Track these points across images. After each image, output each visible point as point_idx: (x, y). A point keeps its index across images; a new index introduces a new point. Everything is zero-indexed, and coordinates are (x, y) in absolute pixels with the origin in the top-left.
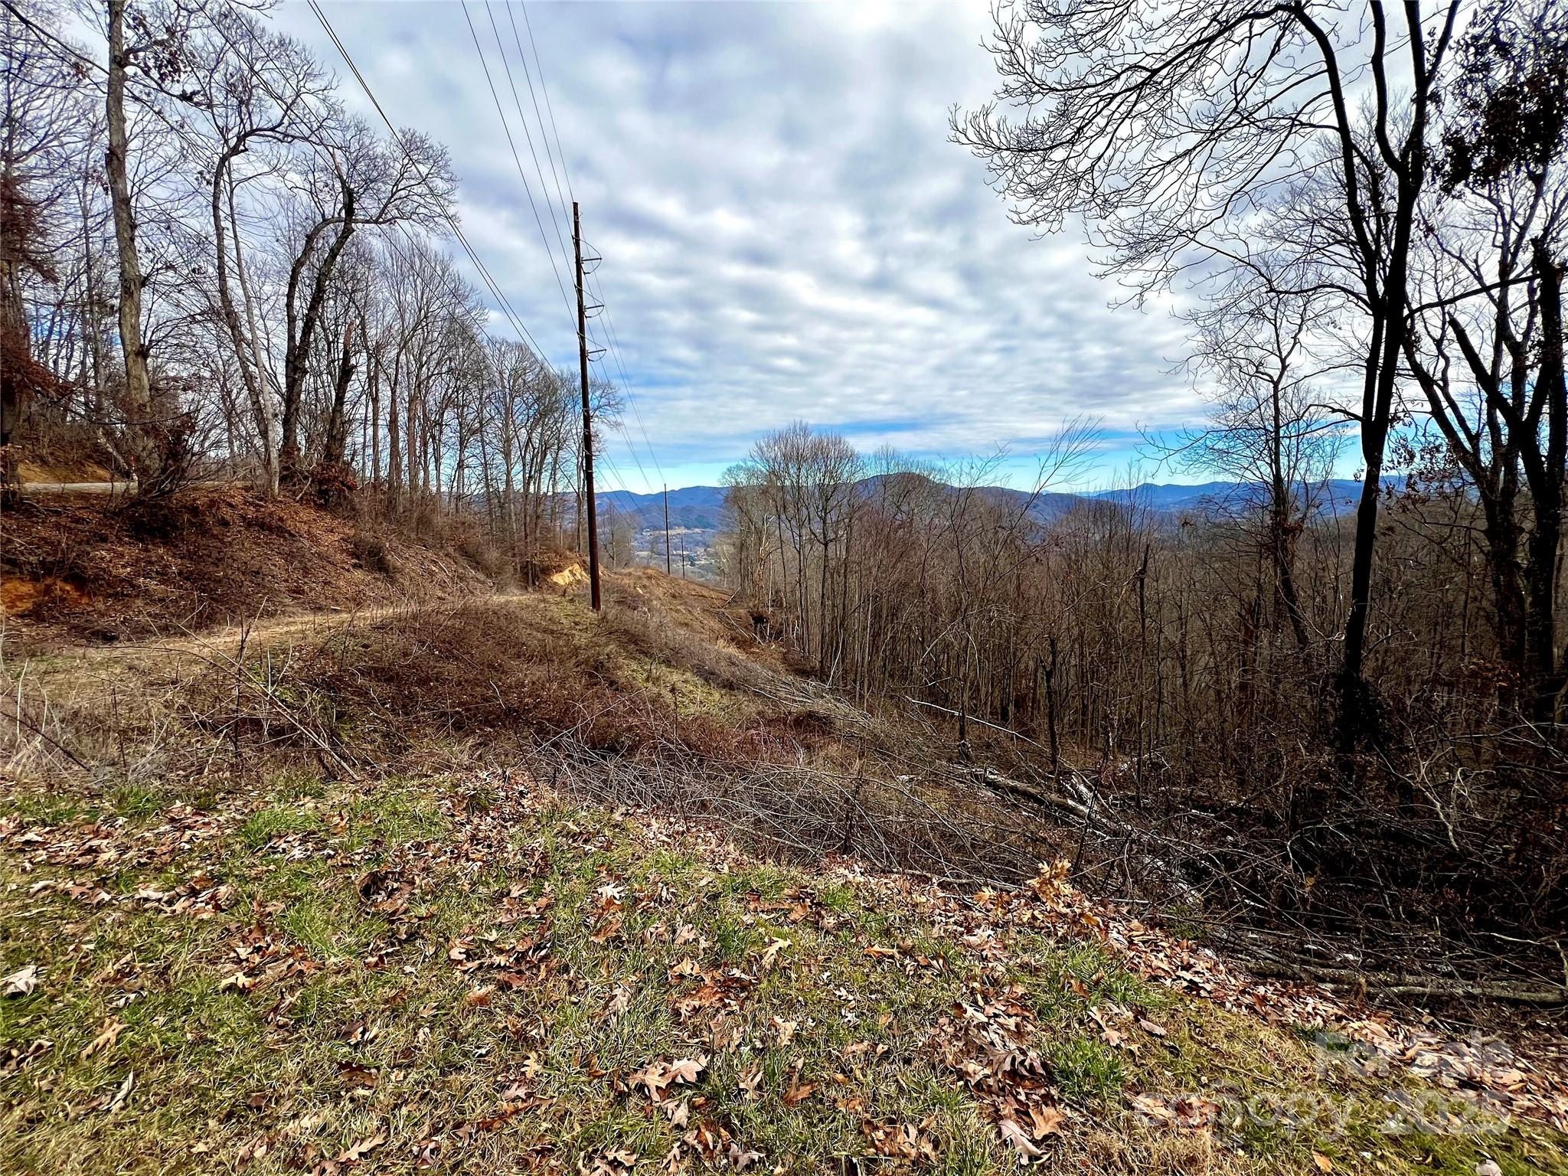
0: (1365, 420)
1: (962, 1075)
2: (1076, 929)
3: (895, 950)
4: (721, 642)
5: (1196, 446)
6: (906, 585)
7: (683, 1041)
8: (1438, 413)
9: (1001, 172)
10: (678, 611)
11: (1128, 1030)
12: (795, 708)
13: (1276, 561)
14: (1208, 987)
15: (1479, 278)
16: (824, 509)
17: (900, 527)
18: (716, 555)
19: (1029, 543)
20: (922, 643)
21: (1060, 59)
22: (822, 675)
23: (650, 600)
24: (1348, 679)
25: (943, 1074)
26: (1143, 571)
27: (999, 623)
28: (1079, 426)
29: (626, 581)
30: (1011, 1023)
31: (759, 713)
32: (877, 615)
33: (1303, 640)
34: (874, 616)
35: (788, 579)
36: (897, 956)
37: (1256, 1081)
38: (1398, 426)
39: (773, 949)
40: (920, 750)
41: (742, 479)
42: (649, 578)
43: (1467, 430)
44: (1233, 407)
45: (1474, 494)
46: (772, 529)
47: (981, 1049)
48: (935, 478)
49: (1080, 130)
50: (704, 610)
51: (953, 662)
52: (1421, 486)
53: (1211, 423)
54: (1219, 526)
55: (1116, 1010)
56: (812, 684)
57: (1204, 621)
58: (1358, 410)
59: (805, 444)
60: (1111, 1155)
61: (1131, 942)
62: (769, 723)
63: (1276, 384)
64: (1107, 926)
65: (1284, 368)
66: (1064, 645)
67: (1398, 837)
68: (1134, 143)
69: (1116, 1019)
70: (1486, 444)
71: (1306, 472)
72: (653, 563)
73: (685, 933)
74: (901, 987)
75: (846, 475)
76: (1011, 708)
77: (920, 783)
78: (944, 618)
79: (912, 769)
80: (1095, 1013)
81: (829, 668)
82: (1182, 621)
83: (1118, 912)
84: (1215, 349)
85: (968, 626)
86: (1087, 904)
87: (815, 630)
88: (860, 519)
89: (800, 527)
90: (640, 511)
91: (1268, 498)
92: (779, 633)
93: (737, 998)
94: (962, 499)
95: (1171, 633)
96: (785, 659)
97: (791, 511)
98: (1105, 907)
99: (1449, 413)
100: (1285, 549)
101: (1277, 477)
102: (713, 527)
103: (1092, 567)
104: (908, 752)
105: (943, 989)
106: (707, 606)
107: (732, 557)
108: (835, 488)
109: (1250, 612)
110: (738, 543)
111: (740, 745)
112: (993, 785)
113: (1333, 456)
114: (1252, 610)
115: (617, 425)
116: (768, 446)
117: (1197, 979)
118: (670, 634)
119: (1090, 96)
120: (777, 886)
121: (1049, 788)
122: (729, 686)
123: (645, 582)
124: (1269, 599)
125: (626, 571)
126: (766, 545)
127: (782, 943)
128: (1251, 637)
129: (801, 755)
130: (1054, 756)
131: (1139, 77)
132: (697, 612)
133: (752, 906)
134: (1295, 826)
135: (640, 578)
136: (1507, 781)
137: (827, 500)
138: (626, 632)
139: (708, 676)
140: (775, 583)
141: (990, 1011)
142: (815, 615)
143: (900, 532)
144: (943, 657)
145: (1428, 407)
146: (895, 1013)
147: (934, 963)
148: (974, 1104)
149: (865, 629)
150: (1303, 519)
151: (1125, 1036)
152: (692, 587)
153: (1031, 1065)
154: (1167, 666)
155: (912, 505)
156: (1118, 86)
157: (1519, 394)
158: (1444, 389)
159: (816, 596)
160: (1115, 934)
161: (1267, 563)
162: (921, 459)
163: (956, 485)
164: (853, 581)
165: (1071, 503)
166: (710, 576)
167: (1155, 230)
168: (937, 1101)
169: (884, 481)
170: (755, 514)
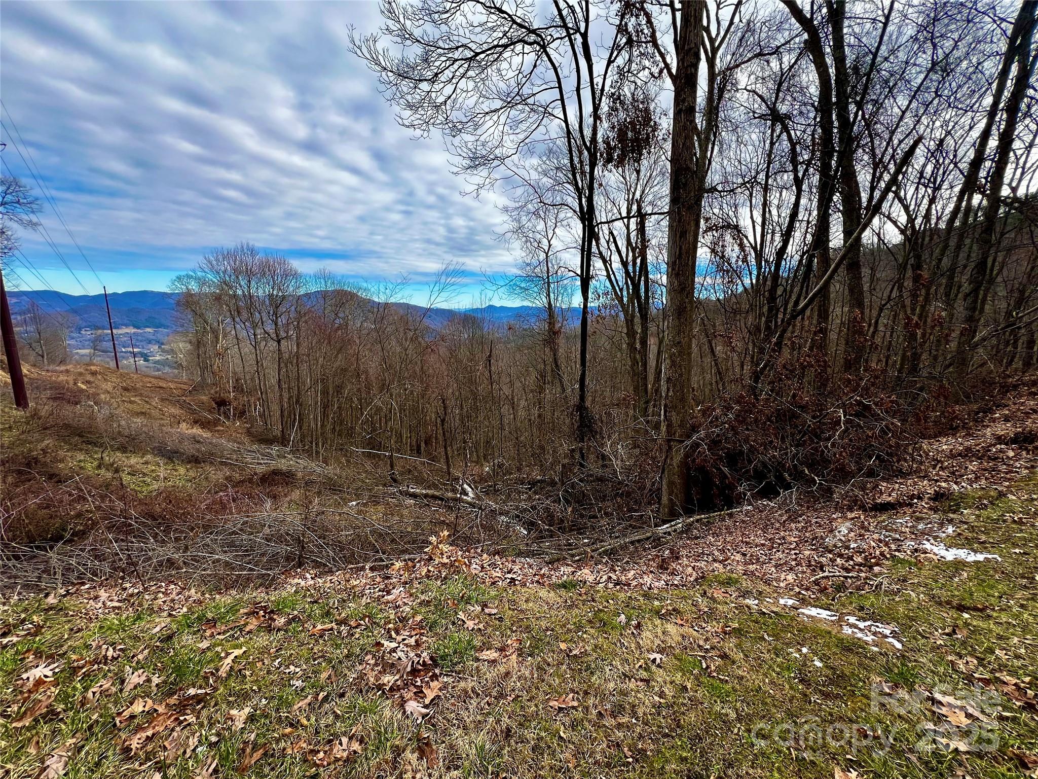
0: (581, 276)
1: (380, 687)
2: (452, 570)
3: (333, 624)
4: (184, 425)
5: (513, 285)
6: (346, 370)
7: (135, 770)
8: (608, 276)
9: (389, 87)
10: (131, 402)
11: (479, 617)
12: (261, 469)
13: (551, 348)
14: (519, 578)
15: (620, 214)
16: (275, 314)
17: (338, 328)
18: (172, 351)
19: (427, 339)
20: (361, 409)
21: (421, 22)
22: (283, 441)
23: (96, 395)
24: (581, 407)
25: (367, 691)
26: (490, 356)
27: (412, 393)
28: (451, 268)
29: (62, 378)
30: (412, 641)
31: (226, 479)
32: (325, 392)
33: (564, 390)
34: (323, 393)
35: (247, 369)
36: (336, 627)
37: (537, 619)
38: (594, 281)
39: (229, 660)
40: (363, 482)
41: (194, 287)
42: (94, 374)
43: (619, 286)
44: (528, 265)
45: (622, 315)
46: (228, 329)
47: (392, 665)
48: (362, 294)
49: (436, 75)
50: (162, 400)
51: (383, 420)
52: (603, 311)
53: (519, 272)
54: (525, 330)
55: (472, 609)
56: (275, 450)
57: (521, 382)
58: (579, 272)
59: (254, 262)
60: (467, 692)
61: (483, 567)
62: (238, 484)
63: (547, 254)
64: (470, 563)
65: (550, 246)
66: (451, 403)
67: (601, 479)
68: (469, 95)
69: (473, 614)
70: (625, 293)
71: (561, 303)
72: (97, 360)
73: (135, 679)
74: (338, 646)
75: (291, 289)
76: (423, 445)
77: (365, 505)
78: (375, 390)
79: (358, 496)
80: (461, 615)
81: (290, 435)
82: (511, 384)
83: (476, 552)
84: (519, 230)
85: (391, 395)
86: (460, 553)
87: (275, 408)
88: (306, 322)
89: (255, 326)
90: (75, 312)
91: (546, 315)
92: (242, 413)
93: (193, 711)
94: (381, 310)
95: (507, 390)
96: (249, 432)
97: (245, 315)
98: (469, 552)
99: (612, 276)
100: (554, 342)
101: (550, 303)
102: (166, 327)
103: (463, 354)
104: (354, 486)
105: (368, 636)
106: (165, 396)
107: (190, 353)
108: (284, 297)
109: (542, 376)
110: (194, 340)
111: (209, 508)
112: (414, 496)
113: (572, 295)
114: (543, 375)
115: (33, 225)
116: (217, 260)
117: (514, 576)
118: (123, 423)
119: (441, 55)
120: (233, 609)
121: (447, 490)
122: (195, 460)
123: (89, 377)
124: (548, 368)
125: (63, 368)
126: (222, 342)
127: (238, 652)
128: (541, 390)
129: (268, 504)
130: (448, 470)
131: (469, 54)
132: (155, 401)
133: (208, 633)
134: (563, 484)
135: (81, 374)
136: (635, 446)
137: (277, 307)
138: (67, 426)
139: (171, 455)
140: (235, 373)
141: (399, 638)
142: (274, 396)
143: (340, 332)
144: (376, 418)
145: (605, 273)
146: (333, 667)
147: (362, 622)
148: (388, 702)
149: (316, 403)
150: (561, 327)
151: (476, 622)
152: (147, 379)
153: (424, 661)
154: (505, 409)
155: (347, 313)
156: (457, 55)
157: (634, 272)
158: (611, 265)
159: (274, 381)
160: (474, 566)
161: (547, 350)
162: (351, 281)
163: (376, 300)
164: (304, 367)
165: (449, 315)
166: (167, 369)
167: (484, 153)
168: (364, 711)
169: (324, 295)
170: (210, 317)
